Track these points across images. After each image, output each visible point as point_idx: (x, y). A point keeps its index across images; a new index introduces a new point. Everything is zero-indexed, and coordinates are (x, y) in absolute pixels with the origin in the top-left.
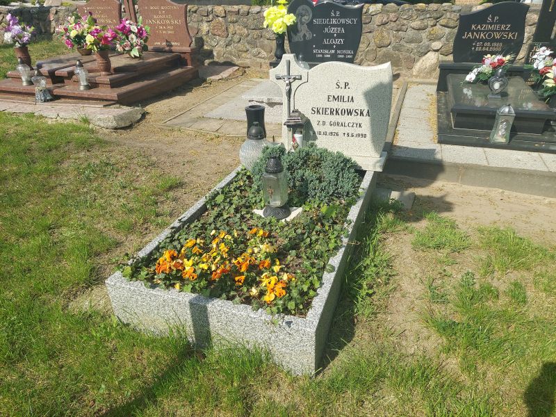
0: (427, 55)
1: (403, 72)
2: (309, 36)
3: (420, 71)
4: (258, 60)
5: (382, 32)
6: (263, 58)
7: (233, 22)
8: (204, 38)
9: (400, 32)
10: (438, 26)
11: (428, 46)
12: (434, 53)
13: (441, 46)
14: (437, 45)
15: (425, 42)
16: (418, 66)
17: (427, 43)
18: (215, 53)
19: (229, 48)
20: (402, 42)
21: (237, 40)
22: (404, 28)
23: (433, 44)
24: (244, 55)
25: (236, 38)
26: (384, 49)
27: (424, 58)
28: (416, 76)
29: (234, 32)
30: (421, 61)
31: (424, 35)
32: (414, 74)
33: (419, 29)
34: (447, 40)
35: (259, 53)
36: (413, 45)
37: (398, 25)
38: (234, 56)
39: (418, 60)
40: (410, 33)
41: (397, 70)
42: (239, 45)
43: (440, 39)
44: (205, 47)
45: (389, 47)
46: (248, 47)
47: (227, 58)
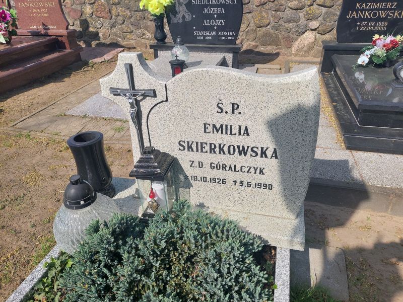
0: (305, 35)
1: (283, 51)
2: (188, 17)
3: (299, 50)
4: (143, 41)
5: (261, 12)
6: (148, 39)
7: (116, 5)
8: (89, 20)
9: (278, 12)
10: (315, 6)
11: (306, 25)
12: (311, 32)
13: (318, 25)
14: (314, 24)
15: (303, 21)
16: (296, 44)
17: (305, 22)
18: (100, 35)
19: (114, 30)
20: (281, 22)
21: (120, 22)
22: (283, 8)
23: (311, 23)
24: (129, 36)
25: (120, 20)
26: (264, 29)
27: (302, 37)
28: (295, 55)
29: (117, 14)
30: (299, 40)
31: (301, 14)
32: (293, 53)
33: (297, 9)
34: (324, 19)
35: (143, 34)
36: (291, 25)
37: (276, 5)
38: (120, 37)
39: (297, 39)
40: (288, 12)
41: (277, 49)
42: (123, 26)
43: (317, 18)
44: (91, 29)
45: (269, 27)
46: (132, 28)
47: (113, 39)
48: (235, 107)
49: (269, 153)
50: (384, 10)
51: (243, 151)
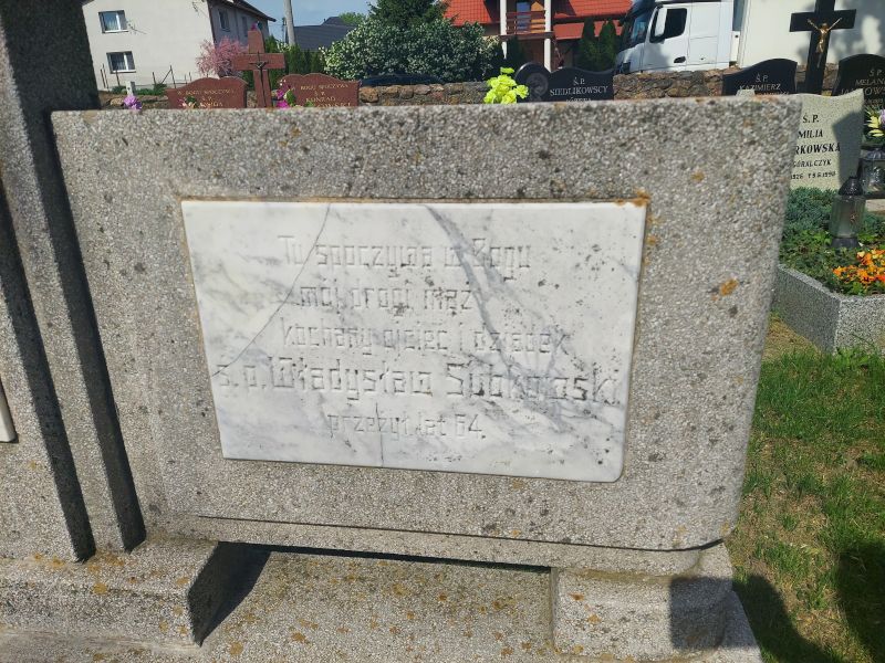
48: (815, 117)
49: (835, 148)
51: (817, 149)
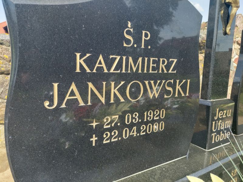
50: (155, 77)
